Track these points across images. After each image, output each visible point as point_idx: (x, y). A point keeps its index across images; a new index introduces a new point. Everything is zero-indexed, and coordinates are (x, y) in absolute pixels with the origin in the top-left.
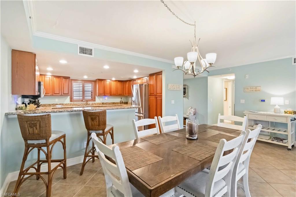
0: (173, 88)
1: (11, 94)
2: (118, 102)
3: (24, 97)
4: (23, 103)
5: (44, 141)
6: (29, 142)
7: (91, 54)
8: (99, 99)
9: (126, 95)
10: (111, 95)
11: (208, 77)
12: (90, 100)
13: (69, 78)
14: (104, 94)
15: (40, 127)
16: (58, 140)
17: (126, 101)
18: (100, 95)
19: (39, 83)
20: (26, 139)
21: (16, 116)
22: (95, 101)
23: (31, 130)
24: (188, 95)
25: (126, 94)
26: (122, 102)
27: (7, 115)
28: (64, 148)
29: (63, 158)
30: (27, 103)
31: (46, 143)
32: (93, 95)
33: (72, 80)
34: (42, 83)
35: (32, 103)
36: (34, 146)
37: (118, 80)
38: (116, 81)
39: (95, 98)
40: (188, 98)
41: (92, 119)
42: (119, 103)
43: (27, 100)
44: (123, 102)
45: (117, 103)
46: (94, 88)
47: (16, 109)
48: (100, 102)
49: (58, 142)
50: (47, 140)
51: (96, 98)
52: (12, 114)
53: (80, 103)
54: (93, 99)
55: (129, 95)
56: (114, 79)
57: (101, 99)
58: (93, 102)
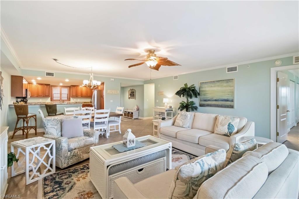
0: (112, 92)
1: (11, 97)
3: (17, 98)
4: (17, 101)
5: (25, 116)
6: (19, 116)
7: (53, 76)
8: (73, 99)
10: (82, 97)
11: (144, 85)
12: (66, 100)
13: (49, 85)
14: (76, 96)
15: (23, 109)
16: (32, 116)
18: (73, 97)
19: (26, 90)
20: (17, 115)
21: (13, 106)
22: (70, 101)
23: (20, 111)
24: (135, 97)
27: (9, 105)
28: (36, 121)
29: (35, 126)
30: (19, 101)
31: (26, 117)
32: (68, 97)
33: (52, 86)
34: (28, 90)
35: (22, 101)
36: (21, 118)
39: (70, 99)
40: (135, 99)
41: (50, 108)
43: (19, 100)
46: (69, 92)
47: (13, 103)
48: (74, 102)
49: (32, 118)
50: (27, 115)
52: (12, 105)
54: (69, 99)
57: (75, 100)
58: (69, 102)
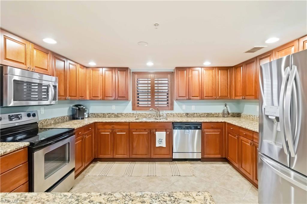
2: (217, 112)
9: (237, 98)
10: (202, 99)
12: (163, 109)
14: (188, 97)
17: (236, 111)
18: (180, 99)
22: (172, 109)
25: (236, 96)
26: (226, 112)
32: (170, 99)
37: (217, 67)
38: (213, 68)
39: (172, 104)
42: (221, 115)
44: (230, 112)
45: (216, 114)
46: (171, 87)
48: (182, 112)
51: (175, 103)
53: (147, 113)
54: (170, 106)
55: (245, 99)
56: (207, 64)
57: (184, 107)
